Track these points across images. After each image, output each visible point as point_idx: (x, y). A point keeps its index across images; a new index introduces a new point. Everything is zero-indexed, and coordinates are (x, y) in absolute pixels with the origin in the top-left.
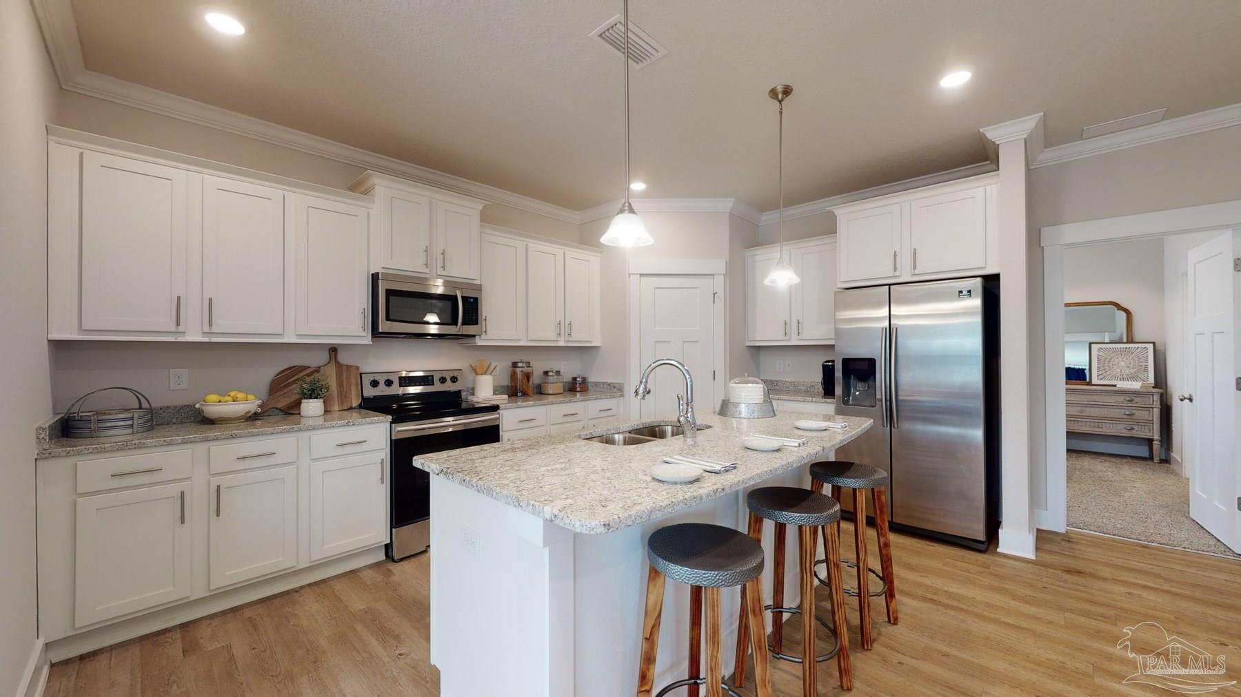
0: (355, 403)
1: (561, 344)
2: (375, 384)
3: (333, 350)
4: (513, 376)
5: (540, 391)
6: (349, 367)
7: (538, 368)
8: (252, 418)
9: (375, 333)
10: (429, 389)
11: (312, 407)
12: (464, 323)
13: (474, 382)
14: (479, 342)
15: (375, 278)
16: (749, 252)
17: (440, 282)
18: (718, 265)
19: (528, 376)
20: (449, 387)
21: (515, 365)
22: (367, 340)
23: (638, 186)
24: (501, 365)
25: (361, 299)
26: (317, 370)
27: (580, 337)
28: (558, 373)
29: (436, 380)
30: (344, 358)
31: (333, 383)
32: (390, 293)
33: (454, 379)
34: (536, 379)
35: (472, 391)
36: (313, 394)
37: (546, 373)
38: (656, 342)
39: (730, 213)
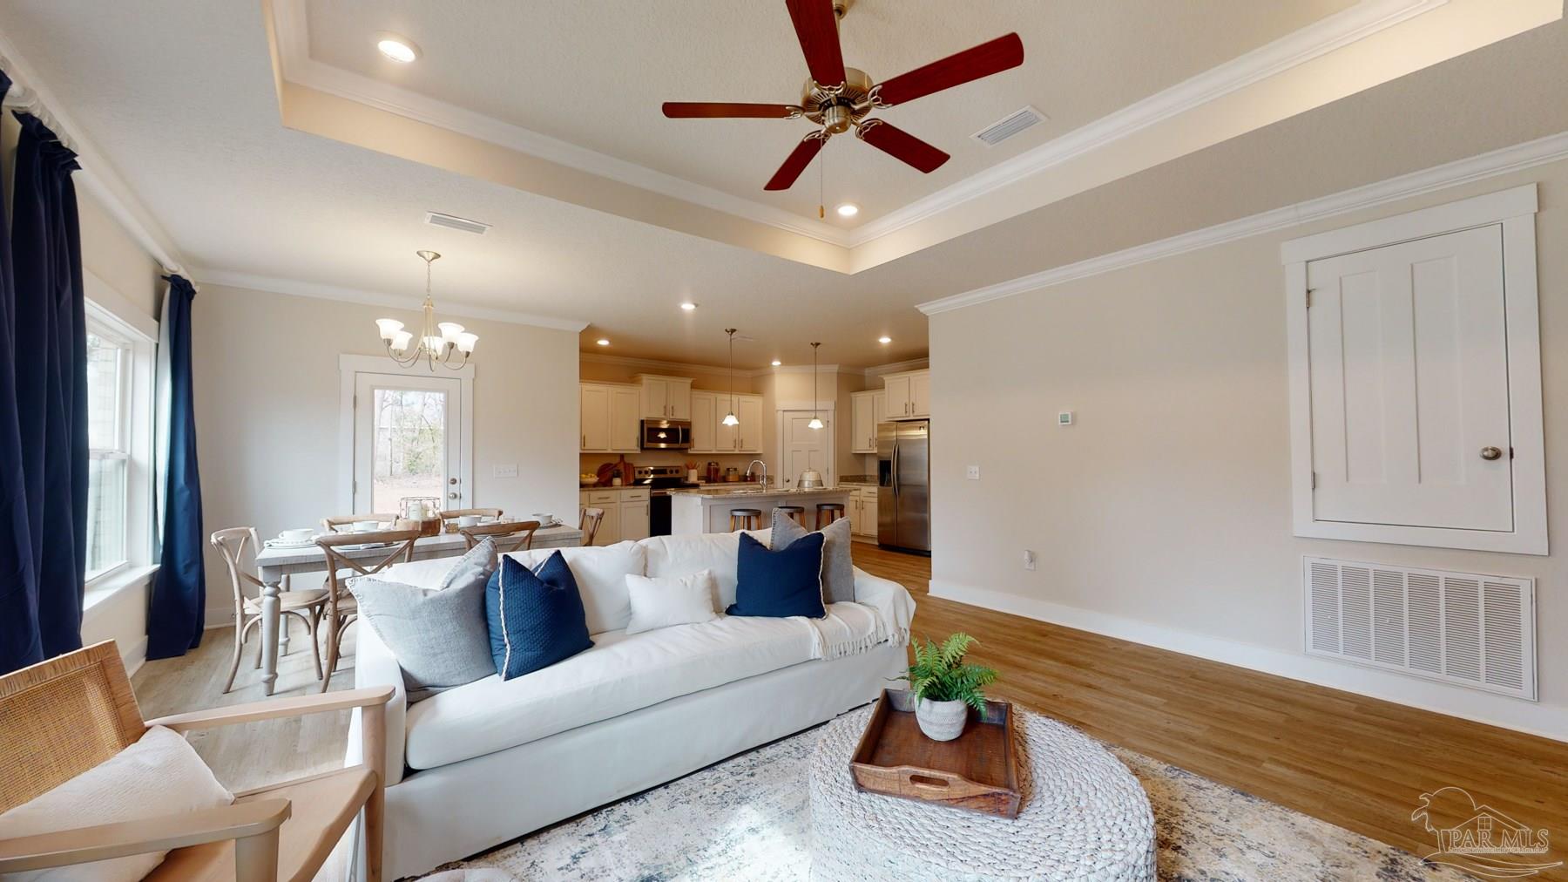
0: (632, 482)
1: (737, 452)
2: (640, 472)
3: (622, 456)
4: (709, 470)
5: (724, 480)
6: (629, 464)
7: (723, 466)
8: (595, 485)
9: (642, 448)
10: (662, 476)
11: (617, 481)
12: (682, 442)
13: (688, 473)
14: (690, 452)
15: (642, 422)
16: (853, 395)
17: (665, 422)
18: (829, 404)
19: (717, 471)
20: (674, 475)
21: (710, 464)
22: (639, 452)
23: (776, 363)
24: (702, 464)
25: (636, 432)
26: (616, 465)
27: (748, 448)
28: (735, 469)
29: (668, 471)
30: (627, 460)
31: (622, 470)
32: (649, 429)
33: (677, 472)
34: (722, 473)
35: (687, 478)
36: (618, 475)
37: (728, 469)
38: (793, 451)
39: (838, 373)
